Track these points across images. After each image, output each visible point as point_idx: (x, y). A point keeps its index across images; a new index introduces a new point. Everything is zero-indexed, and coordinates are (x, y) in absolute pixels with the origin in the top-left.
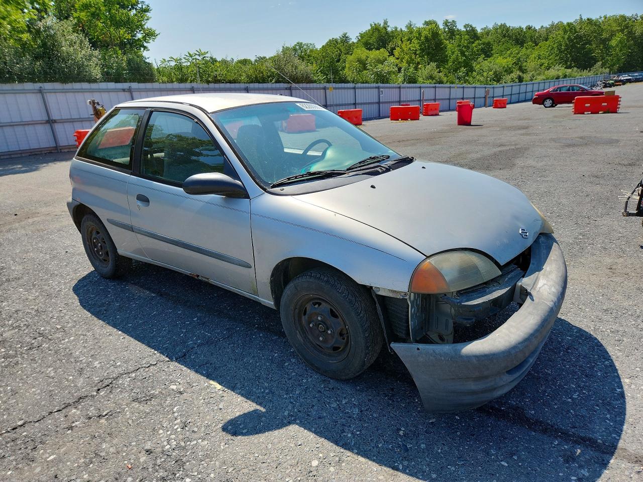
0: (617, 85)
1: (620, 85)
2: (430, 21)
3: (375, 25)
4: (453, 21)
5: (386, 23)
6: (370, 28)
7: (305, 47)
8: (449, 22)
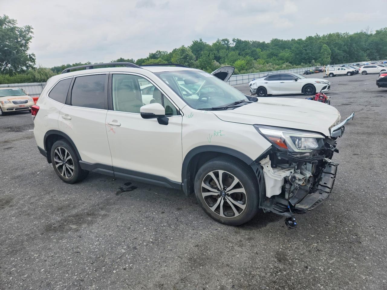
0: (317, 73)
1: (318, 73)
2: (225, 39)
3: (195, 41)
4: (237, 39)
5: (201, 40)
6: (192, 43)
7: (162, 53)
8: (236, 40)
